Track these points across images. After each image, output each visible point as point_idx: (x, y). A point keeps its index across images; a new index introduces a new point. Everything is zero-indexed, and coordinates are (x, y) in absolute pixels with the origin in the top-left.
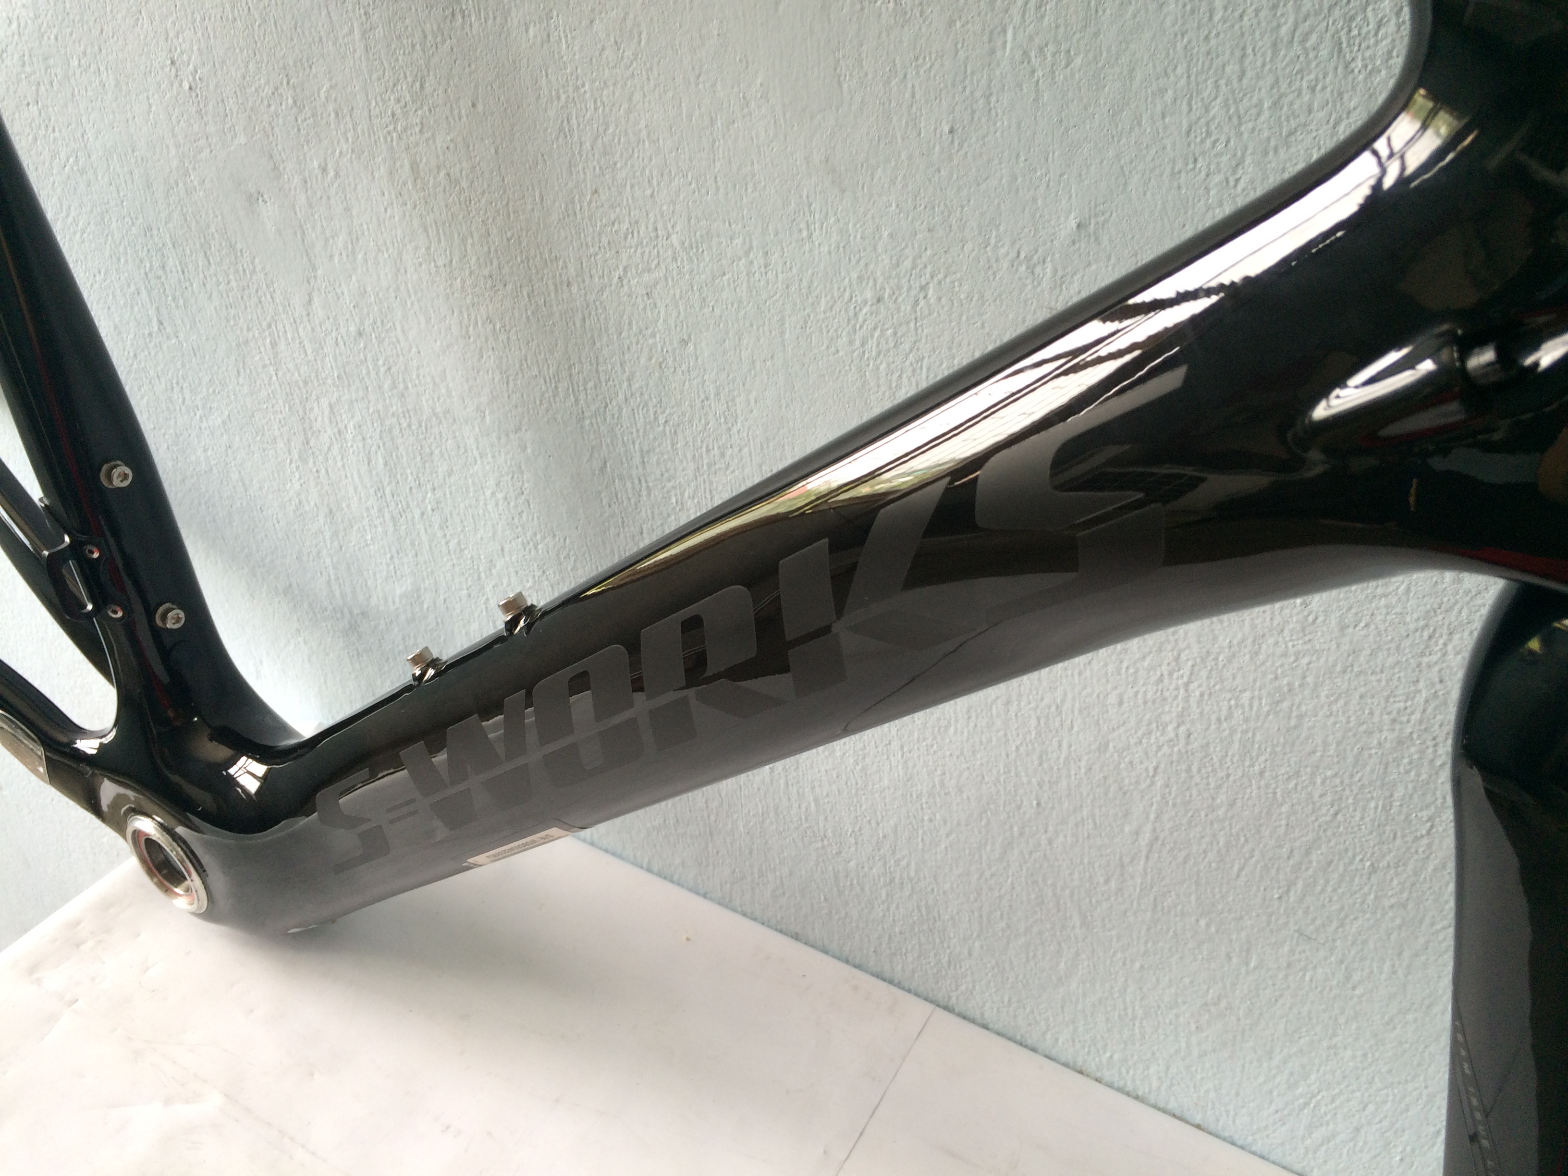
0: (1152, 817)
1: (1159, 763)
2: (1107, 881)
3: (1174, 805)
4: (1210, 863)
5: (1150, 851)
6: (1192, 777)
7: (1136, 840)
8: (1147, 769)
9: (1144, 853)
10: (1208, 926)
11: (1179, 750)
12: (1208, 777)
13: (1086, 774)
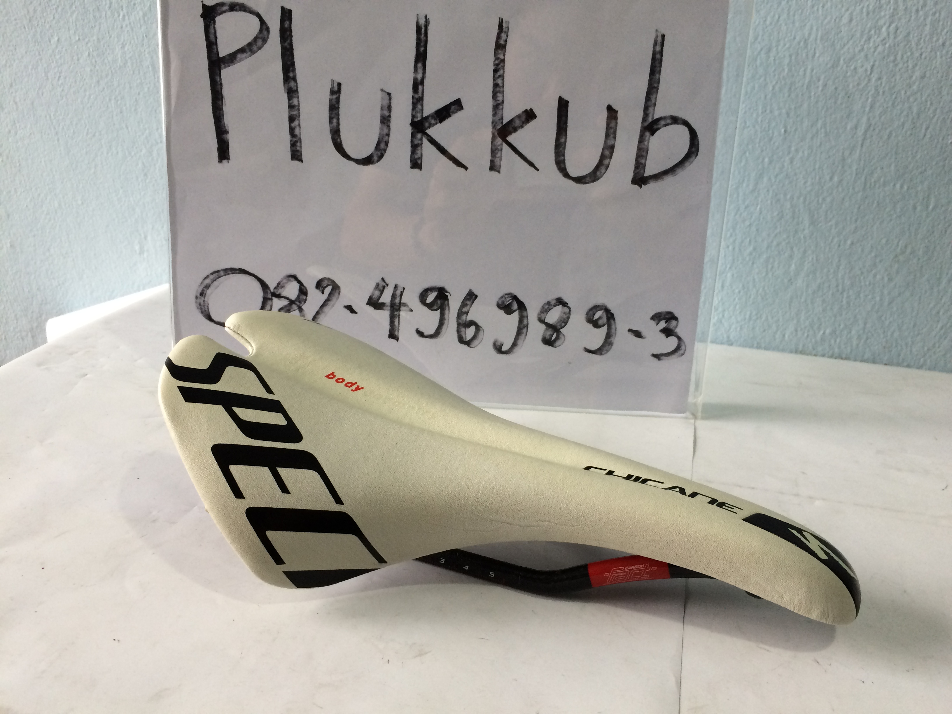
0: (867, 109)
1: (875, 61)
2: (831, 179)
3: (884, 93)
4: (906, 132)
5: (864, 139)
6: (896, 65)
7: (855, 134)
8: (866, 70)
9: (860, 143)
10: (902, 187)
11: (890, 46)
12: (908, 61)
13: (822, 90)
